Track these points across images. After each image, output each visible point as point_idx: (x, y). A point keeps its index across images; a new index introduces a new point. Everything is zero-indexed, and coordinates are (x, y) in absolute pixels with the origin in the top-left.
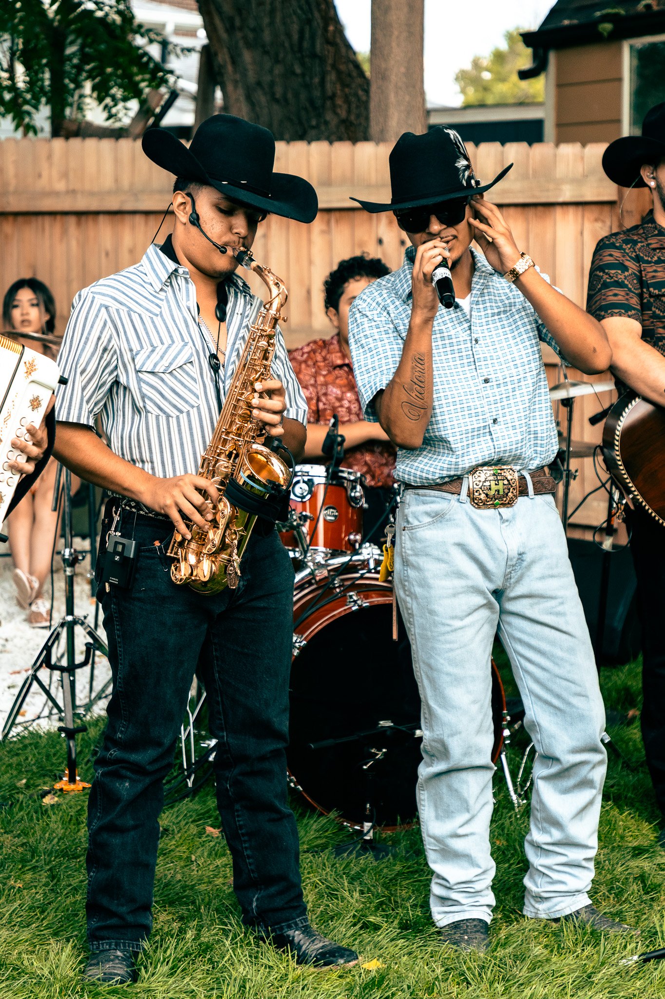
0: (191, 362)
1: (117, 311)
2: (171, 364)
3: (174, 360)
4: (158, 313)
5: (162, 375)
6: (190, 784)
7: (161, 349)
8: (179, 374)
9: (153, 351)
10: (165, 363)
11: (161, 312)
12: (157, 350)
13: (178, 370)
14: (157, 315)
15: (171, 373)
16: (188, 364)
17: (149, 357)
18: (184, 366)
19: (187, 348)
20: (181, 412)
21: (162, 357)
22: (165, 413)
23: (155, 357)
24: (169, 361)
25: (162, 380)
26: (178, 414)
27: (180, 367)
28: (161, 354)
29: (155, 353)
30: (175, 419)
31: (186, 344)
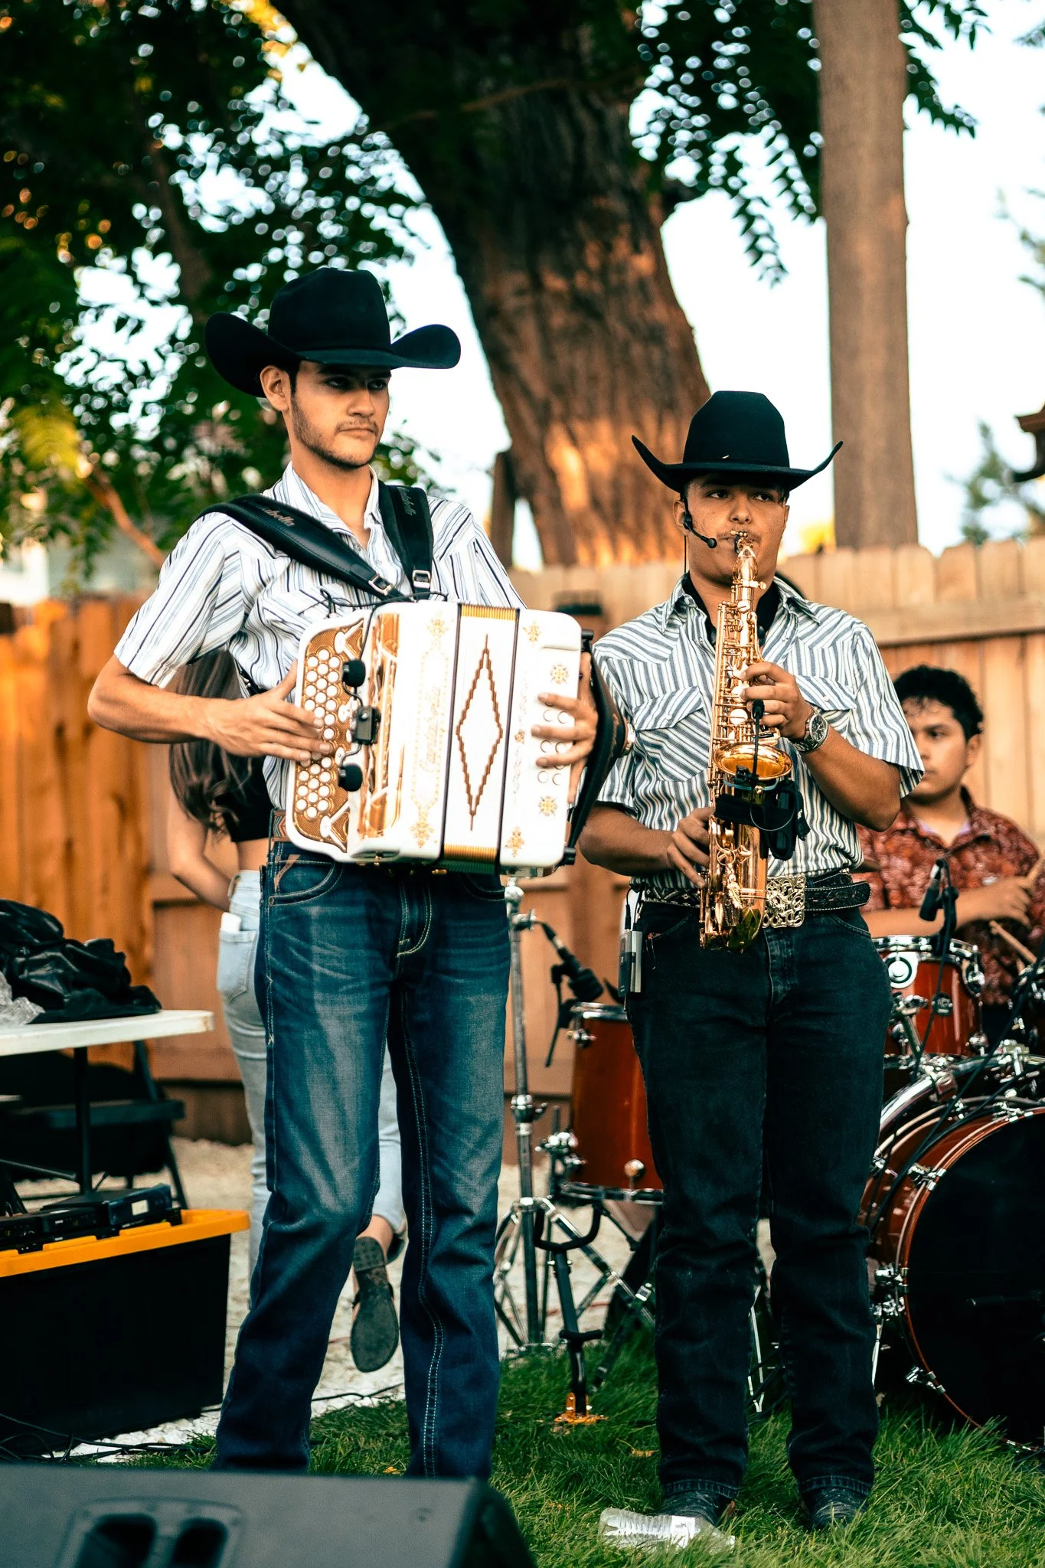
0: (701, 710)
1: (620, 662)
2: (674, 716)
3: (677, 710)
4: (667, 656)
5: (666, 731)
6: (759, 1409)
7: (661, 702)
8: (686, 726)
9: (653, 704)
10: (667, 716)
11: (671, 656)
12: (659, 700)
13: (684, 722)
14: (665, 660)
15: (676, 727)
16: (697, 714)
17: (649, 712)
18: (692, 716)
19: (695, 693)
20: (693, 774)
21: (664, 710)
22: (672, 777)
23: (656, 711)
24: (672, 713)
25: (667, 737)
26: (689, 776)
27: (686, 718)
28: (662, 705)
29: (656, 706)
30: (686, 784)
31: (694, 689)
